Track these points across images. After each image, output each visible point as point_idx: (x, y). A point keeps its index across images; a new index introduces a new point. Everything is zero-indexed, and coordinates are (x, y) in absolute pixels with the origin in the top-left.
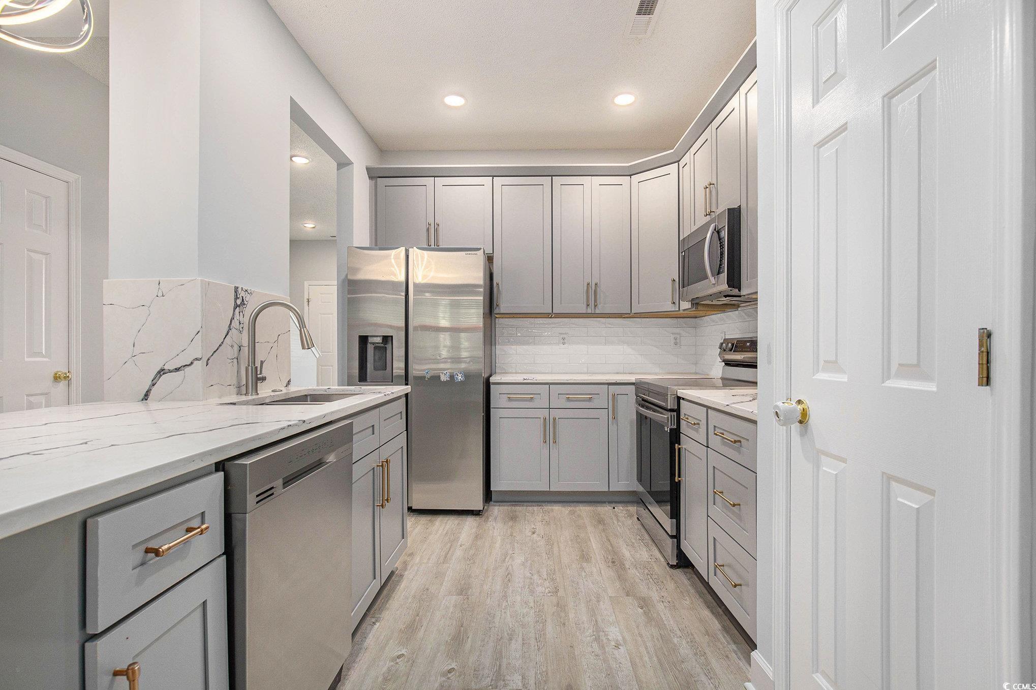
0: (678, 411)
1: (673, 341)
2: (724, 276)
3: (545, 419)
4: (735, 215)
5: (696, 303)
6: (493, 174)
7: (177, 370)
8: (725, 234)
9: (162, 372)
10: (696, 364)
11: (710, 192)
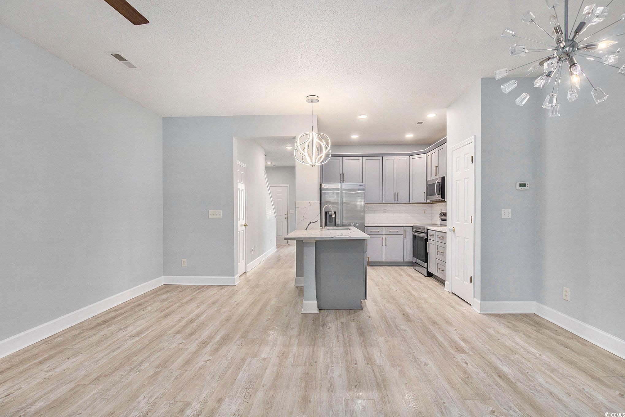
0: (428, 233)
1: (423, 212)
2: (441, 195)
3: (383, 238)
4: (443, 179)
5: (432, 201)
6: (363, 156)
7: (314, 222)
8: (441, 184)
9: (310, 223)
10: (431, 220)
11: (437, 168)
